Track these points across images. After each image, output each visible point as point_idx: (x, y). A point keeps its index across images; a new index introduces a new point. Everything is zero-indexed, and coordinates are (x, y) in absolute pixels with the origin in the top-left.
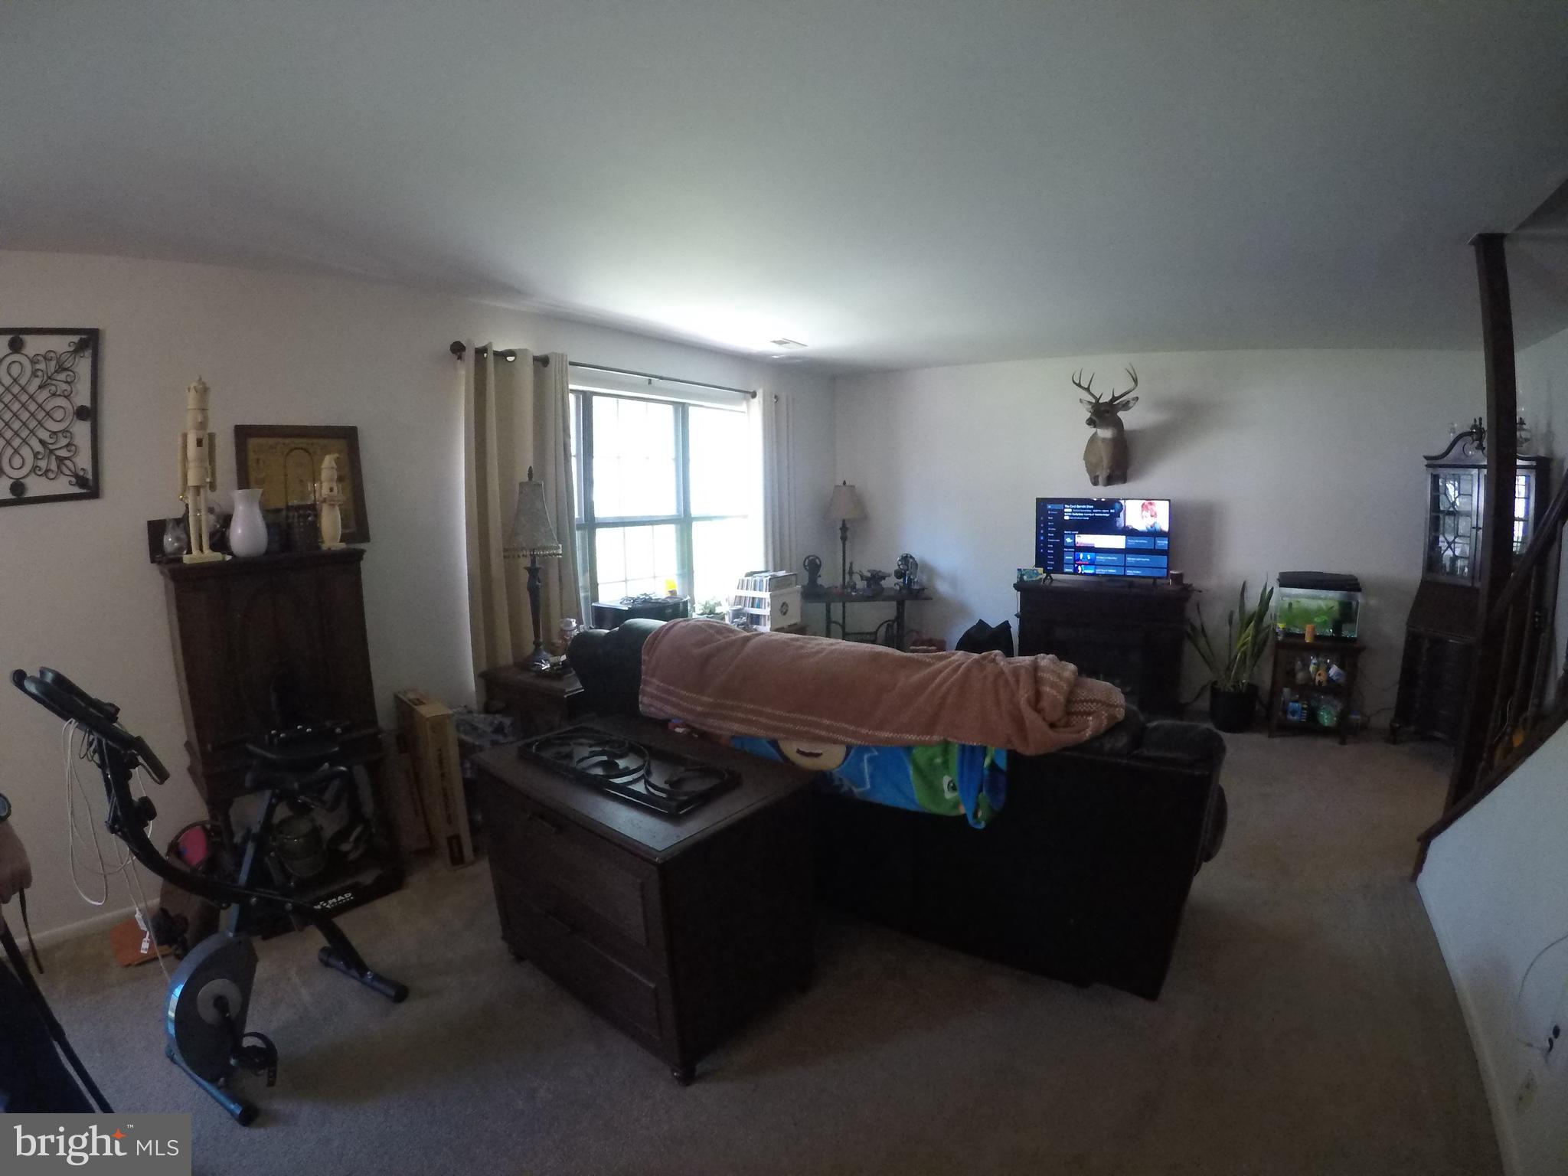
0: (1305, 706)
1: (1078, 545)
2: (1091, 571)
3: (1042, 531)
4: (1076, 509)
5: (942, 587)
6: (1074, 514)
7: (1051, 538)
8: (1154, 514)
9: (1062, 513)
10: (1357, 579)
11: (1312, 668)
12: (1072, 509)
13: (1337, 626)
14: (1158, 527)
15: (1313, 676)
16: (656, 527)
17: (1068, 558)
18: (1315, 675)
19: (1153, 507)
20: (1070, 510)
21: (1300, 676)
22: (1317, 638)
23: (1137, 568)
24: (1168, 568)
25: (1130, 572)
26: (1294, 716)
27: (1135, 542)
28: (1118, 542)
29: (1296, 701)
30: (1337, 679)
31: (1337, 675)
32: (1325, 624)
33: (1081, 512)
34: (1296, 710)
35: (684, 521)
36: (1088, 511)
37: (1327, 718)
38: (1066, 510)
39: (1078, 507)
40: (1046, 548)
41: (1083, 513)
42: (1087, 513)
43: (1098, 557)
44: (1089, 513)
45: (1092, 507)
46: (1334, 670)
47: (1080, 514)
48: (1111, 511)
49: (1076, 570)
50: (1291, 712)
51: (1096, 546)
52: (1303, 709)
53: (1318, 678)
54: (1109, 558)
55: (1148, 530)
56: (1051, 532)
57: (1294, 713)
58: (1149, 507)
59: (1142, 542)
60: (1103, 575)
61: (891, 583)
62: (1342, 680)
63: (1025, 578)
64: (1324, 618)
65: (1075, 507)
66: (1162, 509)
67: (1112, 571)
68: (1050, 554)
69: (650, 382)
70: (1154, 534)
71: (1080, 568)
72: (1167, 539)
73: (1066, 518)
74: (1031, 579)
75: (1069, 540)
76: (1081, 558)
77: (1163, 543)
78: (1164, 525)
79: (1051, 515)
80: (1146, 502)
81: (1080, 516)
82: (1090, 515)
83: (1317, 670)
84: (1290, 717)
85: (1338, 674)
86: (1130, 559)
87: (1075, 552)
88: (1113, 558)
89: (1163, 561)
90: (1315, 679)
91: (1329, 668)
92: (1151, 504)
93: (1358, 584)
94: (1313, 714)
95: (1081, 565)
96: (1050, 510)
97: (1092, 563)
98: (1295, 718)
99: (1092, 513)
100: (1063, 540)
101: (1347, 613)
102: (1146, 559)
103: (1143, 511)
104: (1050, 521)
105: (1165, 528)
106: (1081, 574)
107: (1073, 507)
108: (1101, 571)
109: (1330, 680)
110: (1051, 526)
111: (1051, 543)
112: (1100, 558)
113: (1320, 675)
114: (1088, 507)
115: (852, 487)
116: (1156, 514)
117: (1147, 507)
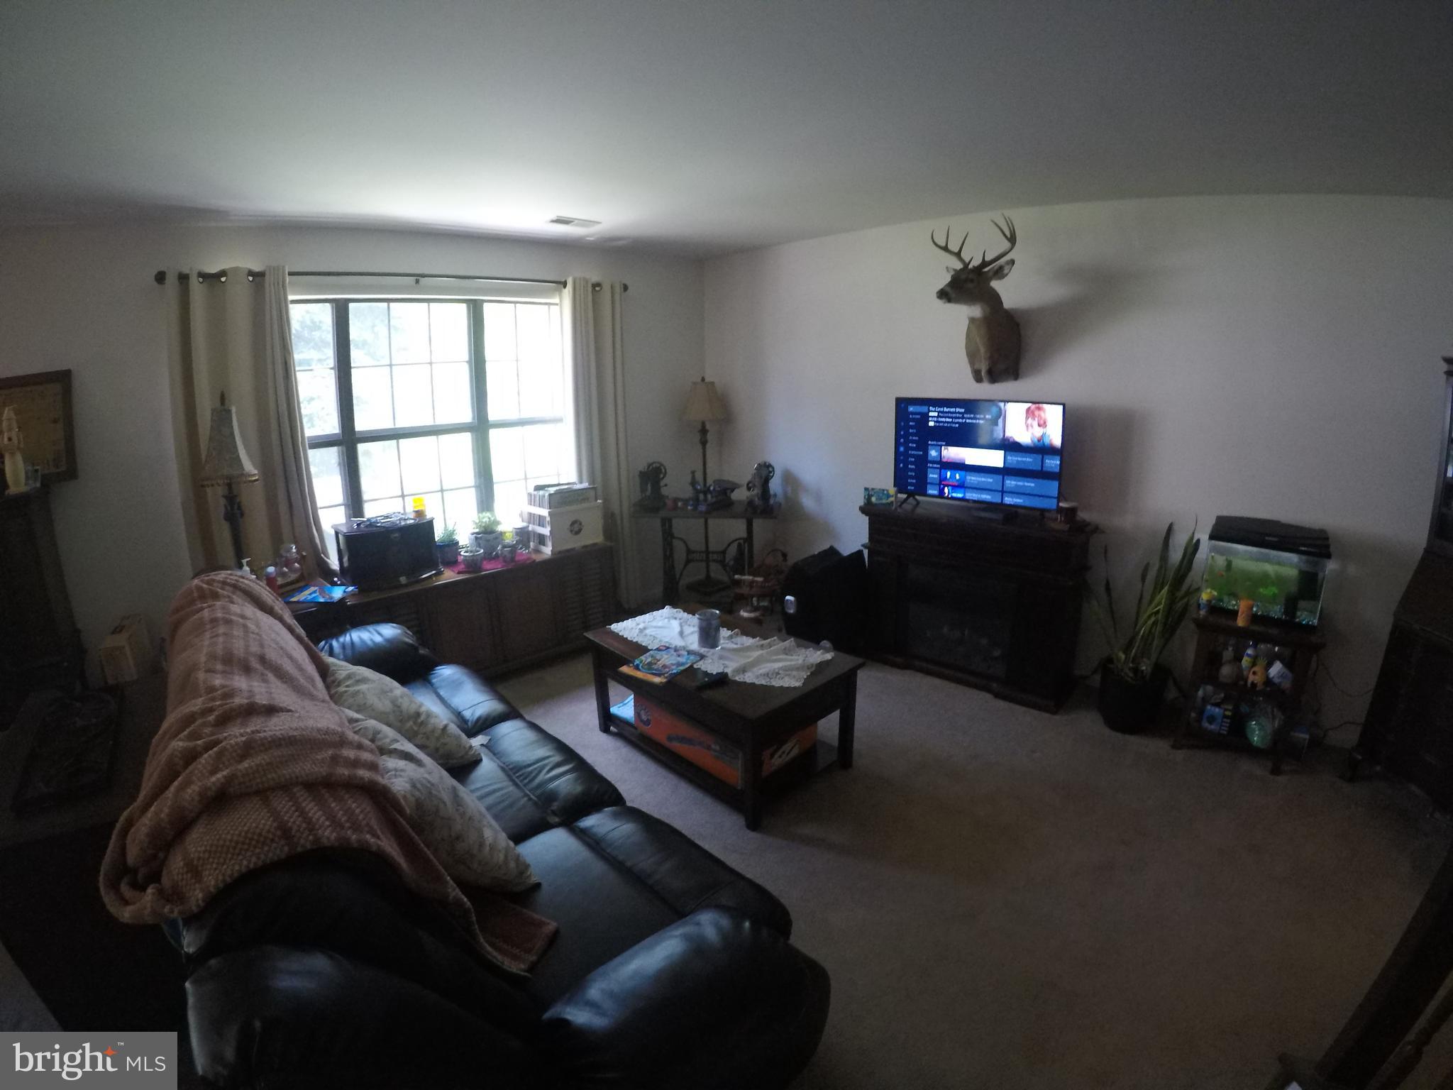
0: (1228, 713)
1: (944, 460)
2: (960, 495)
3: (902, 440)
4: (943, 412)
5: (808, 502)
6: (940, 419)
7: (913, 449)
8: (1042, 422)
9: (925, 417)
10: (1327, 539)
11: (1245, 661)
12: (939, 412)
13: (1291, 605)
14: (1047, 441)
15: (1245, 673)
16: (443, 438)
17: (933, 476)
18: (1249, 671)
19: (1042, 414)
20: (936, 414)
21: (1226, 671)
22: (1255, 618)
23: (1019, 494)
24: (1059, 499)
25: (1008, 500)
26: (1211, 723)
27: (1017, 460)
28: (995, 459)
29: (1217, 705)
30: (1280, 683)
31: (1279, 678)
32: (1273, 599)
33: (949, 418)
34: (1216, 715)
35: (480, 427)
36: (958, 415)
37: (1257, 733)
38: (931, 414)
39: (946, 409)
40: (906, 463)
41: (952, 418)
42: (956, 418)
43: (968, 478)
44: (959, 418)
45: (963, 410)
46: (1276, 669)
47: (948, 420)
48: (987, 417)
49: (942, 491)
50: (1208, 718)
51: (967, 462)
52: (1225, 717)
53: (1251, 678)
54: (983, 479)
55: (1034, 444)
56: (913, 442)
57: (1212, 719)
58: (1037, 413)
59: (1027, 461)
60: (975, 501)
61: (740, 495)
62: (1287, 685)
63: (873, 499)
64: (1274, 590)
65: (942, 409)
66: (1054, 416)
67: (986, 497)
68: (911, 470)
69: (417, 282)
70: (1041, 449)
71: (946, 490)
72: (1059, 458)
73: (931, 424)
74: (880, 502)
75: (933, 453)
76: (948, 476)
77: (1053, 463)
78: (1056, 439)
79: (913, 420)
80: (1033, 406)
81: (948, 422)
82: (960, 420)
83: (1254, 664)
84: (1206, 724)
85: (1282, 676)
86: (1011, 483)
87: (940, 469)
88: (987, 480)
89: (1052, 487)
90: (1248, 677)
91: (1270, 665)
92: (1039, 409)
93: (1328, 546)
94: (1238, 725)
95: (948, 486)
96: (913, 413)
97: (961, 486)
98: (1213, 727)
99: (963, 418)
100: (926, 453)
101: (1309, 585)
102: (1029, 484)
103: (1027, 418)
104: (912, 427)
105: (1057, 441)
106: (947, 498)
107: (939, 409)
108: (972, 495)
109: (1268, 682)
110: (912, 434)
111: (913, 456)
112: (972, 479)
113: (1254, 673)
114: (958, 410)
115: (712, 383)
116: (1045, 423)
117: (1033, 413)
